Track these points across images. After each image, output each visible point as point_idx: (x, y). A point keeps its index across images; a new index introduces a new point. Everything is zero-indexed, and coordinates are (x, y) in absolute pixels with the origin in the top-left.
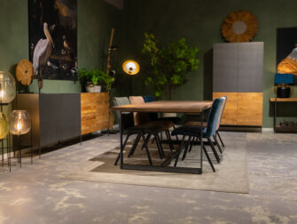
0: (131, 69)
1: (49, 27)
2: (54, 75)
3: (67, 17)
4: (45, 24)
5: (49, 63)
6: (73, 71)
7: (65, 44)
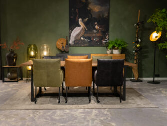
0: (156, 37)
1: (83, 21)
2: (86, 44)
3: (99, 12)
4: (80, 20)
5: (82, 39)
6: (104, 42)
7: (96, 27)
